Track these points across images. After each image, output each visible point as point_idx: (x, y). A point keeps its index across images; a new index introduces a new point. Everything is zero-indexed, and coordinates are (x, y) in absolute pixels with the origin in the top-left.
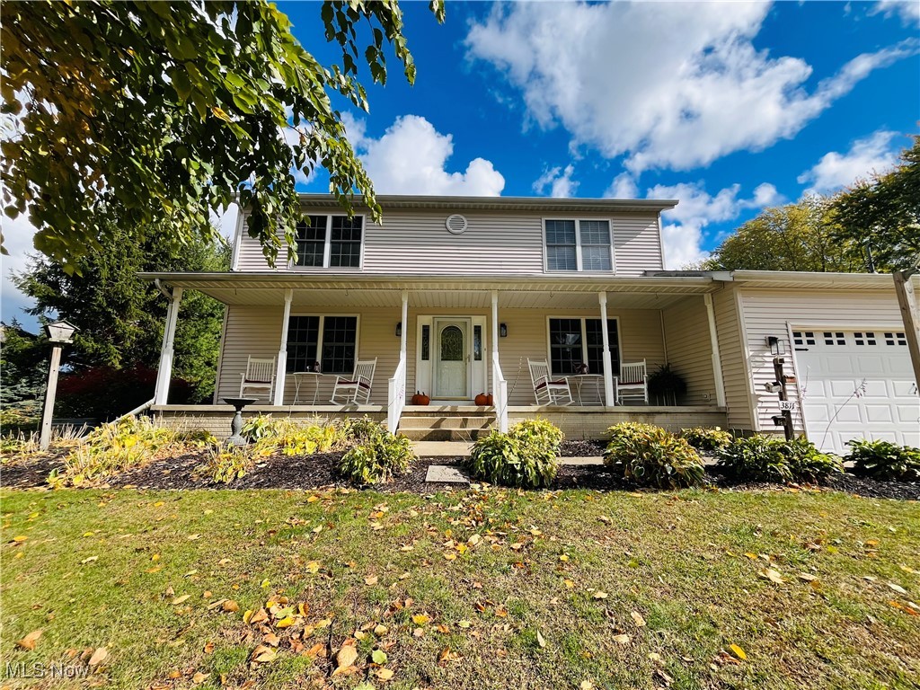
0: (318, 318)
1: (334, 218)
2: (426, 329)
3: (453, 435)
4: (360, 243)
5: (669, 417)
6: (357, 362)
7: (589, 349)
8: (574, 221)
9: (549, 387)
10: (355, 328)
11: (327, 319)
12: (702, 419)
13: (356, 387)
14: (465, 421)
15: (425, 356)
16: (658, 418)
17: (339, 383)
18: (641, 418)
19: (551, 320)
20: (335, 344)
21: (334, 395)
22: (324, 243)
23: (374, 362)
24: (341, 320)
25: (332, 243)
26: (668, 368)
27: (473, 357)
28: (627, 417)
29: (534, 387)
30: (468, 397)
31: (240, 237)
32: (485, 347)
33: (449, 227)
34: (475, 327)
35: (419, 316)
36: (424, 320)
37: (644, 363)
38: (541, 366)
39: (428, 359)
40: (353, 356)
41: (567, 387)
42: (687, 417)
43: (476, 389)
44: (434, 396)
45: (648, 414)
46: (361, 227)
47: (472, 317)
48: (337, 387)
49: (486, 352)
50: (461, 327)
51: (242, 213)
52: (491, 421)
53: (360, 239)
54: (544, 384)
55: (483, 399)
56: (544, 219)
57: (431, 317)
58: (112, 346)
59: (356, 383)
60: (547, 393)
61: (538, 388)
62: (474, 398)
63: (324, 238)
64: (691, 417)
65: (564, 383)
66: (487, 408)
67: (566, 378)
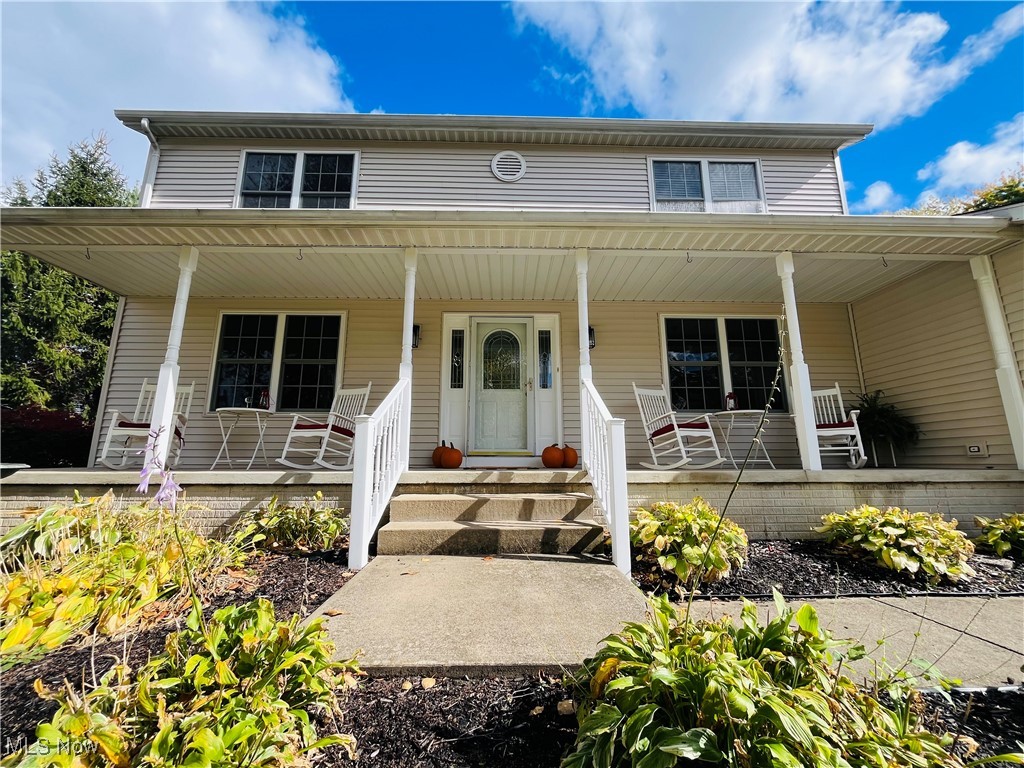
0: (274, 319)
1: (308, 157)
2: (458, 339)
3: (503, 541)
4: (349, 197)
5: (931, 491)
6: (339, 392)
7: (733, 369)
8: (699, 163)
9: (680, 433)
10: (337, 334)
11: (290, 319)
12: (997, 495)
13: (326, 433)
14: (529, 505)
15: (457, 380)
16: (910, 493)
17: (298, 427)
18: (877, 495)
19: (668, 321)
20: (302, 361)
21: (287, 448)
22: (289, 196)
23: (367, 391)
24: (314, 321)
25: (302, 196)
26: (876, 398)
27: (537, 382)
28: (849, 492)
29: (648, 433)
30: (530, 450)
31: (149, 188)
32: (558, 365)
33: (495, 171)
34: (541, 332)
35: (445, 315)
36: (454, 321)
37: (836, 391)
38: (655, 398)
39: (461, 386)
40: (332, 381)
41: (709, 433)
42: (966, 490)
43: (545, 436)
44: (471, 450)
45: (889, 485)
46: (351, 170)
47: (535, 315)
48: (294, 433)
49: (559, 374)
50: (516, 333)
51: (155, 147)
52: (583, 505)
53: (349, 190)
54: (670, 428)
55: (557, 455)
56: (650, 160)
57: (466, 316)
58: (29, 380)
59: (326, 426)
60: (675, 444)
61: (654, 435)
62: (540, 452)
63: (290, 189)
64: (973, 492)
65: (704, 426)
66: (571, 474)
67: (706, 417)
